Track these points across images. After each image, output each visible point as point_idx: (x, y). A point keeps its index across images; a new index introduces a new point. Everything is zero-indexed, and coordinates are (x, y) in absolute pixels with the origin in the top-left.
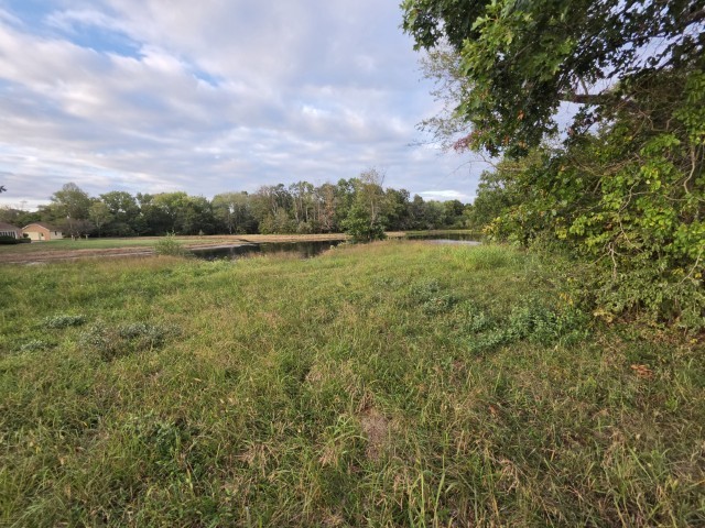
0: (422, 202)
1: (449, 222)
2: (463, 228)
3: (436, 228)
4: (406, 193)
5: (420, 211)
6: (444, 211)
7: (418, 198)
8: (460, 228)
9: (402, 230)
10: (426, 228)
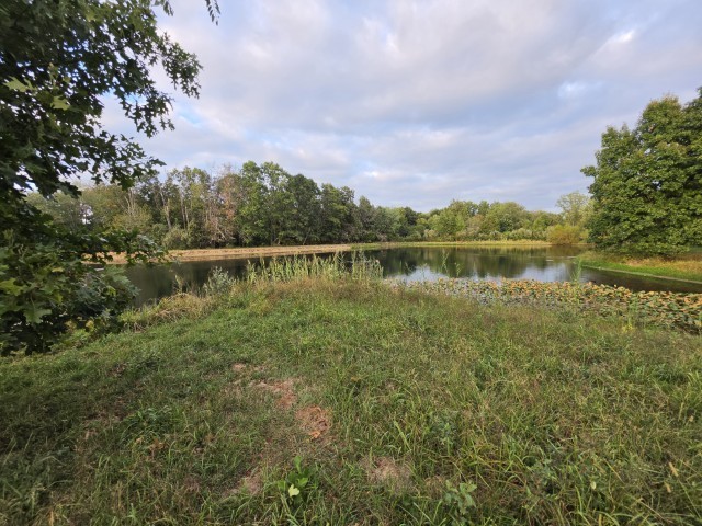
0: (369, 207)
1: (403, 233)
2: (421, 240)
3: (389, 240)
4: (350, 193)
5: (370, 217)
6: (398, 218)
7: (364, 202)
8: (417, 240)
9: (346, 242)
10: (376, 240)
